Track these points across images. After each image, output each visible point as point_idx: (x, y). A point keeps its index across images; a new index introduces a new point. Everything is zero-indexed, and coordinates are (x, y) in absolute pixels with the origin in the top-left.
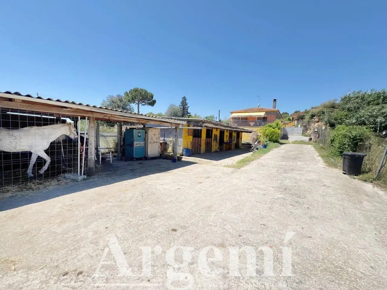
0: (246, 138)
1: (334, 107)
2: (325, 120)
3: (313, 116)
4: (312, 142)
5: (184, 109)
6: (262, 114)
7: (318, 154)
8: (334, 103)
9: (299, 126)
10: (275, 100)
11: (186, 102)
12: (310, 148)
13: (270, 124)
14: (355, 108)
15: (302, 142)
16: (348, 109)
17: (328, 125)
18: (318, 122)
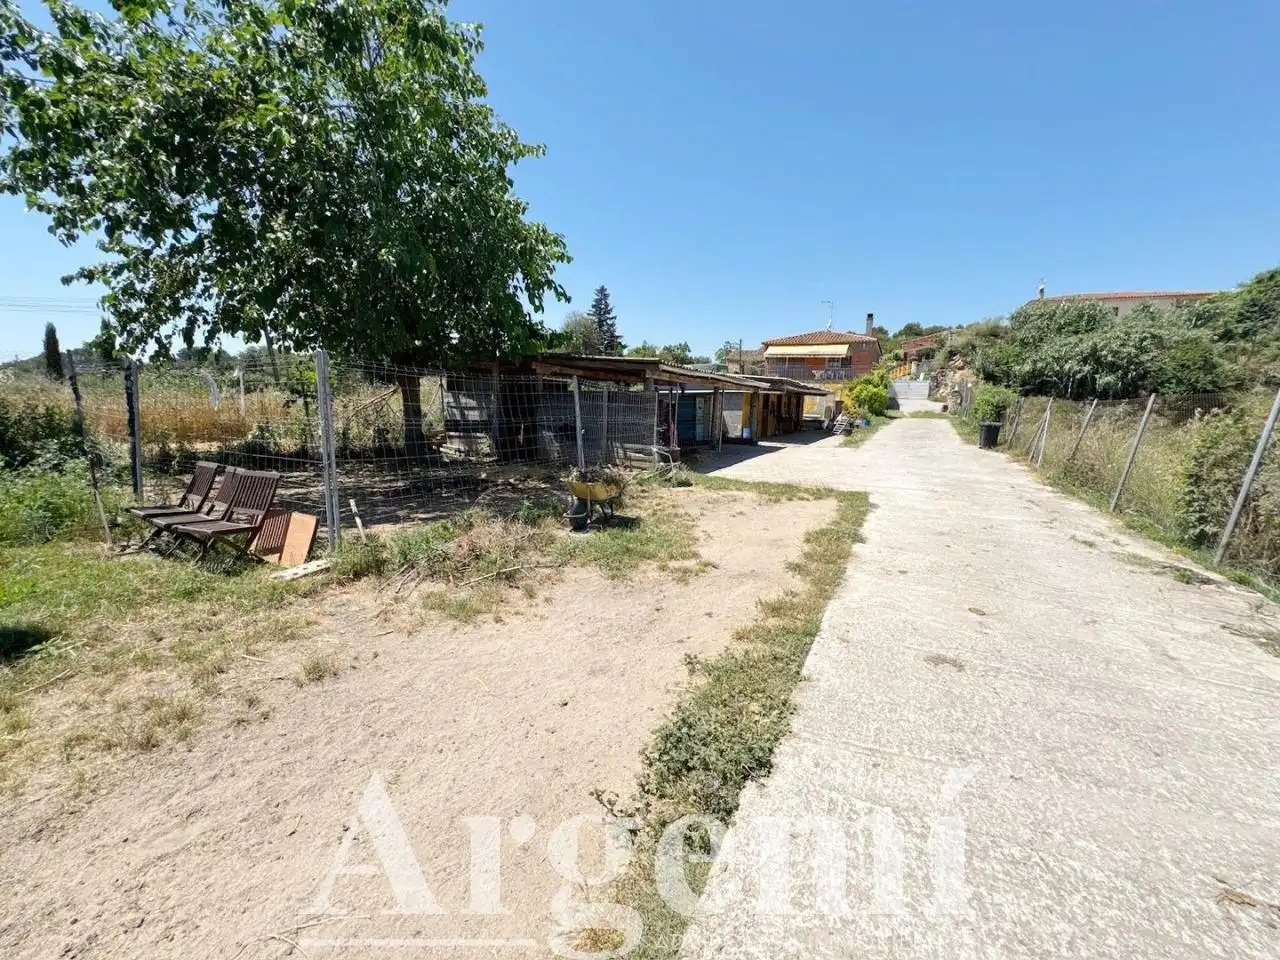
0: (812, 408)
1: (996, 336)
2: (978, 364)
3: (952, 354)
4: (947, 413)
5: (601, 323)
6: (842, 350)
7: (955, 432)
8: (998, 327)
9: (922, 376)
10: (870, 316)
11: (607, 305)
12: (944, 424)
13: (866, 376)
14: (1034, 340)
15: (929, 415)
16: (1022, 340)
17: (982, 376)
18: (961, 368)
